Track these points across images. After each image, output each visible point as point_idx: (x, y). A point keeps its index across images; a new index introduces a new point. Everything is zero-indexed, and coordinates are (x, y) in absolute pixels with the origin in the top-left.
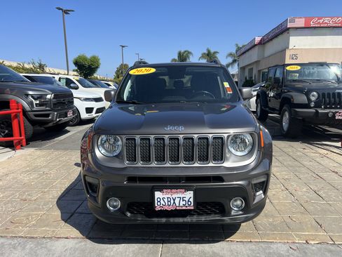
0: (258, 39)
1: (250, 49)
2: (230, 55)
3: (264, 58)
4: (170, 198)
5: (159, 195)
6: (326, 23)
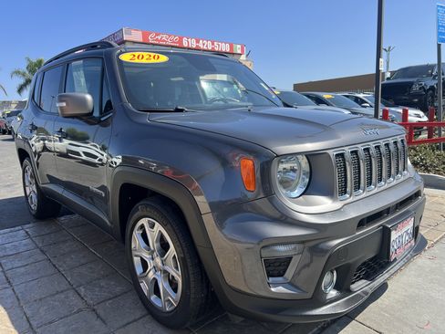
4: (400, 236)
5: (394, 235)
6: (164, 41)
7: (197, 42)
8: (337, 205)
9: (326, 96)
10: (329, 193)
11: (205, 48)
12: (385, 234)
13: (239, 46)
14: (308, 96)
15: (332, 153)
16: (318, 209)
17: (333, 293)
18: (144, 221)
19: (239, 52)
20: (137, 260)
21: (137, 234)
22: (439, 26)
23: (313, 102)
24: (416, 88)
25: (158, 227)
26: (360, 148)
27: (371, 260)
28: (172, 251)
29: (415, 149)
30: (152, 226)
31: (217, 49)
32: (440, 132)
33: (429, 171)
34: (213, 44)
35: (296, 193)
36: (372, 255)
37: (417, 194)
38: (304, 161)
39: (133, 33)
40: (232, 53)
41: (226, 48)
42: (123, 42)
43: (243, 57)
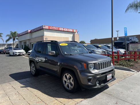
0: (29, 31)
1: (25, 34)
2: (8, 35)
3: (32, 38)
4: (109, 77)
5: (108, 76)
6: (54, 29)
7: (64, 29)
8: (98, 71)
9: (100, 46)
10: (97, 69)
11: (66, 30)
12: (106, 76)
13: (75, 30)
14: (95, 46)
15: (97, 63)
16: (95, 71)
17: (98, 85)
18: (66, 74)
19: (75, 32)
20: (64, 81)
21: (64, 77)
22: (125, 32)
23: (96, 48)
24: (124, 44)
25: (69, 75)
26: (104, 62)
27: (104, 80)
28: (72, 79)
29: (121, 61)
30: (68, 75)
31: (69, 31)
32: (127, 57)
33: (124, 66)
34: (68, 29)
35: (92, 69)
36: (104, 79)
37: (113, 70)
38: (93, 64)
39: (46, 26)
40: (73, 32)
41: (71, 31)
42: (43, 29)
43: (76, 33)
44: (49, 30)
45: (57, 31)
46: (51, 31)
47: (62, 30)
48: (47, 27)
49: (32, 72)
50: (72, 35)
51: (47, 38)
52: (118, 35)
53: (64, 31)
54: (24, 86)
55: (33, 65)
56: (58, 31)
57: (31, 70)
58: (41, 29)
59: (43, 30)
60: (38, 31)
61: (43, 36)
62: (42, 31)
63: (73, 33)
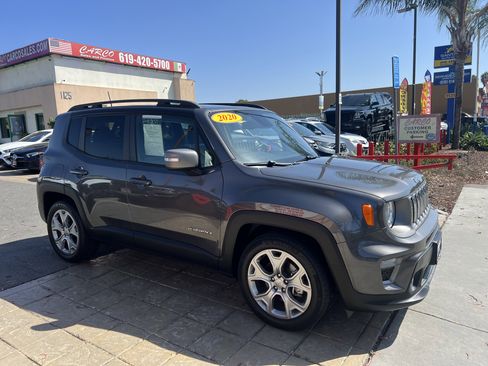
6: (97, 55)
7: (135, 58)
10: (407, 223)
11: (143, 64)
13: (179, 64)
15: (410, 198)
19: (180, 70)
20: (252, 285)
24: (357, 116)
30: (278, 255)
31: (156, 66)
34: (152, 61)
39: (61, 43)
40: (172, 72)
41: (166, 65)
42: (49, 54)
43: (184, 76)
44: (76, 59)
45: (108, 66)
46: (86, 63)
47: (132, 63)
48: (66, 48)
49: (59, 246)
50: (168, 84)
51: (68, 93)
52: (321, 86)
53: (135, 66)
54: (51, 320)
55: (65, 214)
56: (113, 64)
57: (55, 236)
58: (39, 53)
59: (47, 58)
60: (24, 62)
61: (49, 84)
62: (44, 61)
63: (172, 75)
